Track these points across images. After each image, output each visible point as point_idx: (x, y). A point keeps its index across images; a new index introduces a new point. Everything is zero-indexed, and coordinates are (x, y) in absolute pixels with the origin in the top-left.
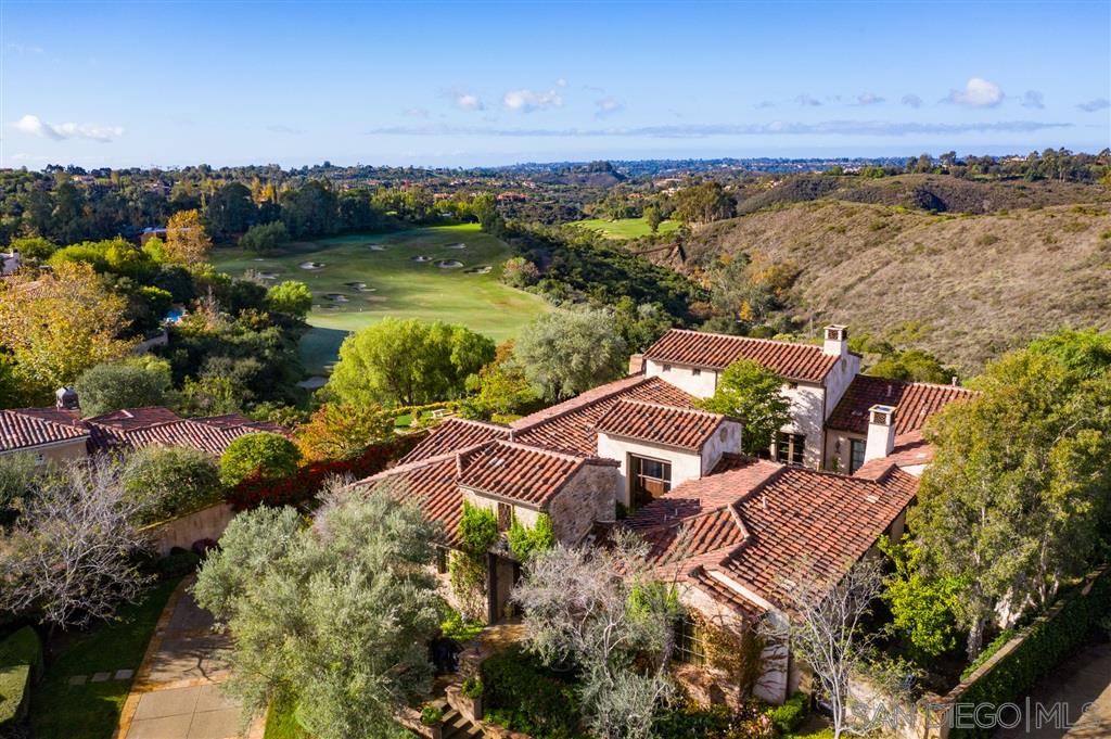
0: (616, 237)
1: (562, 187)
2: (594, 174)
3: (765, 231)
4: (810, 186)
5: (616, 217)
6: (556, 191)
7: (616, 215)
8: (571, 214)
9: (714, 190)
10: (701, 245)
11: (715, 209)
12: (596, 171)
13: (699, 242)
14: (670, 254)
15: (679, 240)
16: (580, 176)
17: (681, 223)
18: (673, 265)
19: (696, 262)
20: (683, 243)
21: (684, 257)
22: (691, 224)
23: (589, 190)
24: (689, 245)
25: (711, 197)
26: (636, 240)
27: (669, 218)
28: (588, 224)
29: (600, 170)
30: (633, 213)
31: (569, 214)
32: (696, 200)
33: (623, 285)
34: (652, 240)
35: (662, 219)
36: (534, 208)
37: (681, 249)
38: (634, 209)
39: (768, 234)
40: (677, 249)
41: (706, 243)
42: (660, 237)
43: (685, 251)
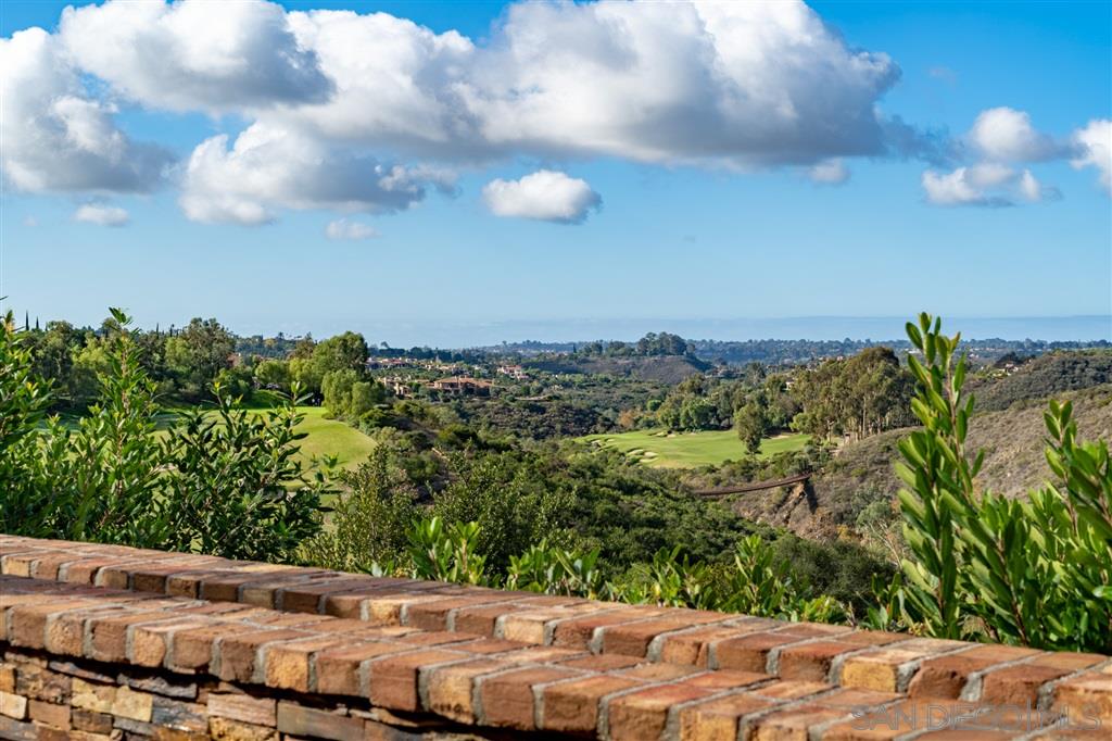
0: (670, 465)
1: (579, 378)
2: (648, 360)
3: (993, 451)
4: (1091, 372)
5: (676, 426)
6: (566, 385)
7: (676, 422)
8: (585, 420)
9: (881, 365)
10: (854, 480)
11: (883, 407)
12: (654, 353)
13: (848, 475)
14: (786, 500)
15: (806, 469)
16: (622, 362)
17: (810, 437)
18: (792, 524)
19: (841, 518)
20: (814, 477)
21: (814, 504)
22: (831, 439)
23: (634, 386)
24: (825, 481)
25: (875, 379)
26: (712, 470)
27: (788, 430)
28: (616, 440)
29: (664, 352)
30: (710, 420)
31: (580, 422)
32: (842, 386)
33: (638, 539)
34: (748, 470)
35: (773, 431)
36: (506, 409)
37: (809, 490)
38: (714, 410)
39: (1002, 455)
40: (799, 489)
41: (863, 477)
42: (764, 466)
43: (818, 492)
